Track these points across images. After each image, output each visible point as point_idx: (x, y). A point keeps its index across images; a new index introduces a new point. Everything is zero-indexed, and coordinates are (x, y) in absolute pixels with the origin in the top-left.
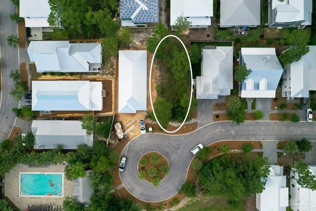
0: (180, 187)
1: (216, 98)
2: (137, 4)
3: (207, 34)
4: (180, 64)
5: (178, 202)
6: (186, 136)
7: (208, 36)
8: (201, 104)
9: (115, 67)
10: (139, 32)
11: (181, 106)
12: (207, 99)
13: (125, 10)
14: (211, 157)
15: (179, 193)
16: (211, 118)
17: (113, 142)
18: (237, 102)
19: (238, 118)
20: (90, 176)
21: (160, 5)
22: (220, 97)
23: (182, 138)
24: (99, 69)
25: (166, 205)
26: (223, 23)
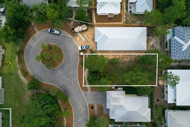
0: (36, 78)
1: (108, 107)
2: (188, 41)
3: (159, 99)
4: (137, 78)
5: (25, 76)
6: (77, 83)
7: (158, 100)
8: (102, 95)
9: (132, 24)
10: (161, 44)
11: (101, 78)
12: (106, 99)
13: (182, 31)
14: (60, 102)
15: (32, 77)
16: (91, 103)
17: (72, 23)
18: (104, 125)
19: (91, 126)
20: (43, 4)
21: (183, 61)
22: (108, 110)
23: (75, 79)
24: (131, 11)
25: (23, 66)
26: (170, 113)
